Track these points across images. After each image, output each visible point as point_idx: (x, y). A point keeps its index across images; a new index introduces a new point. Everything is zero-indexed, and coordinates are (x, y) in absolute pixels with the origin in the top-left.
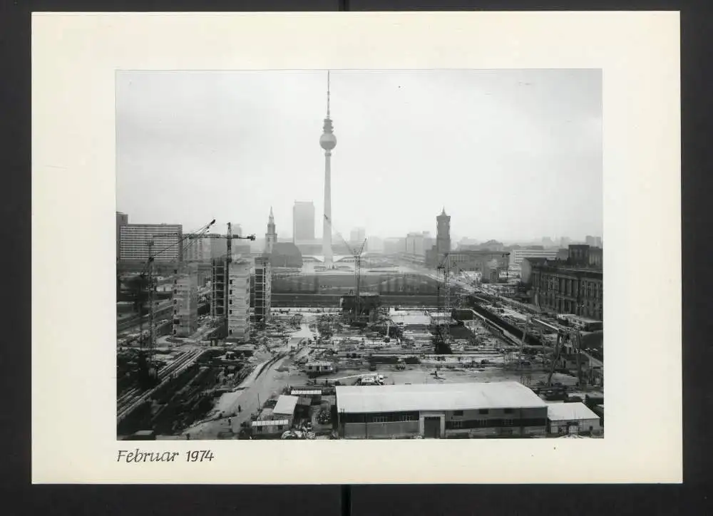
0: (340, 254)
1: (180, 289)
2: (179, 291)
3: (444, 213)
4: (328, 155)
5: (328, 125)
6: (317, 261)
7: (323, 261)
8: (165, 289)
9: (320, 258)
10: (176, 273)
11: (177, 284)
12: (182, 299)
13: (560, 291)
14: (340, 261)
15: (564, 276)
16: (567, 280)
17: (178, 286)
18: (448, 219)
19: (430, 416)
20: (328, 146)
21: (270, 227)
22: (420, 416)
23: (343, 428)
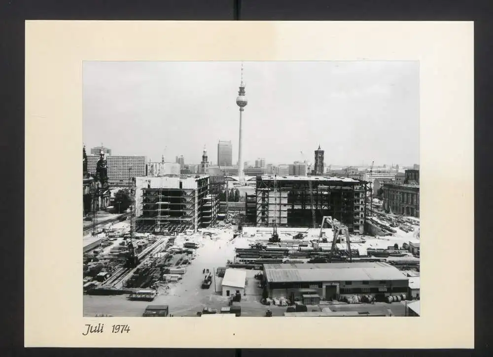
0: (250, 176)
4: (241, 110)
5: (242, 91)
6: (234, 180)
7: (239, 180)
9: (237, 178)
13: (403, 201)
14: (249, 180)
15: (405, 191)
16: (408, 194)
18: (322, 152)
19: (329, 284)
20: (241, 104)
21: (205, 157)
22: (323, 284)
23: (271, 292)
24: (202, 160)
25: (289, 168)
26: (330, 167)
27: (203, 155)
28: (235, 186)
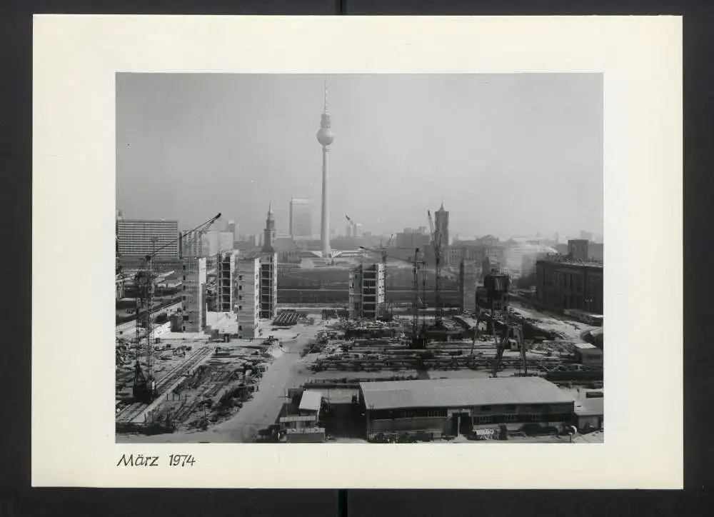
0: (338, 250)
1: (190, 285)
2: (188, 288)
3: (442, 208)
4: (325, 151)
5: (325, 121)
6: (316, 256)
7: (321, 256)
8: (167, 285)
9: (319, 253)
10: (184, 269)
11: (186, 281)
12: (191, 295)
13: (566, 286)
14: (337, 257)
15: (568, 272)
16: (572, 275)
17: (187, 282)
18: (447, 214)
19: (456, 411)
20: (325, 141)
21: (269, 223)
22: (449, 411)
23: (372, 423)
24: (265, 227)
25: (397, 237)
26: (457, 235)
27: (267, 218)
28: (315, 265)
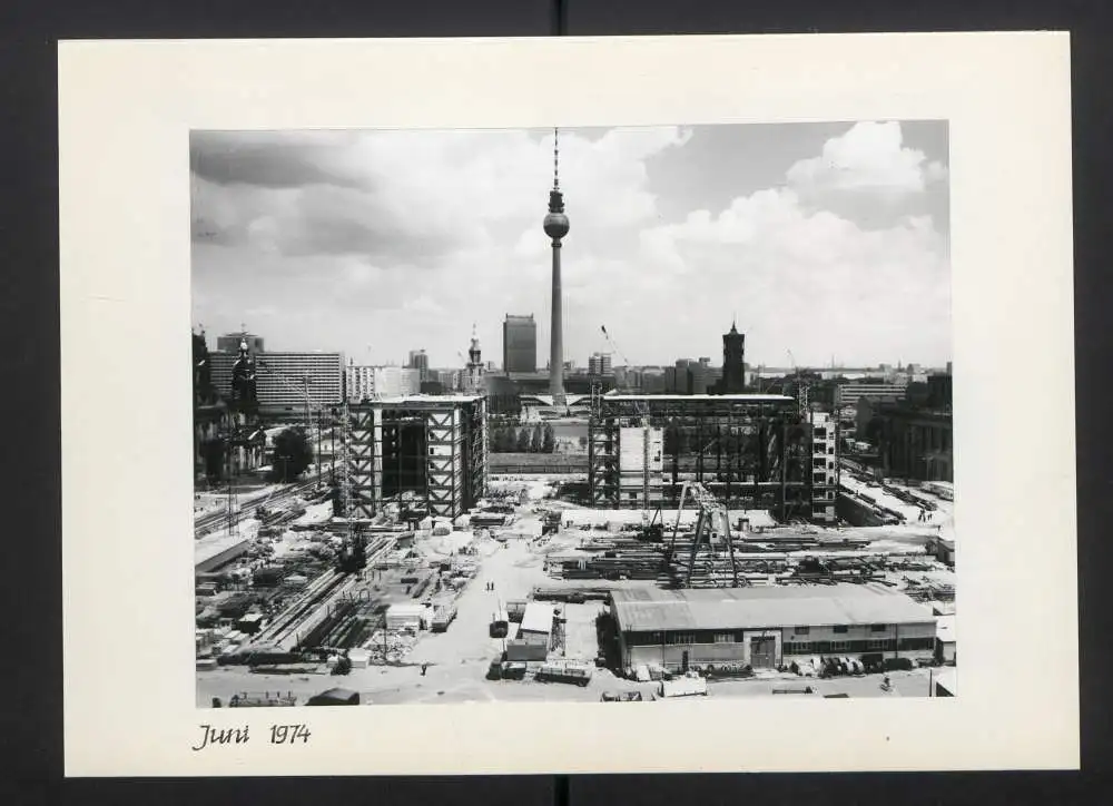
0: (576, 393)
3: (734, 329)
4: (556, 246)
5: (556, 202)
6: (543, 404)
7: (551, 403)
9: (548, 399)
13: (924, 447)
14: (575, 404)
16: (934, 430)
18: (742, 338)
19: (759, 634)
20: (556, 232)
21: (474, 354)
22: (745, 634)
23: (629, 652)
24: (468, 360)
25: (666, 374)
26: (758, 370)
27: (470, 347)
28: (543, 417)
